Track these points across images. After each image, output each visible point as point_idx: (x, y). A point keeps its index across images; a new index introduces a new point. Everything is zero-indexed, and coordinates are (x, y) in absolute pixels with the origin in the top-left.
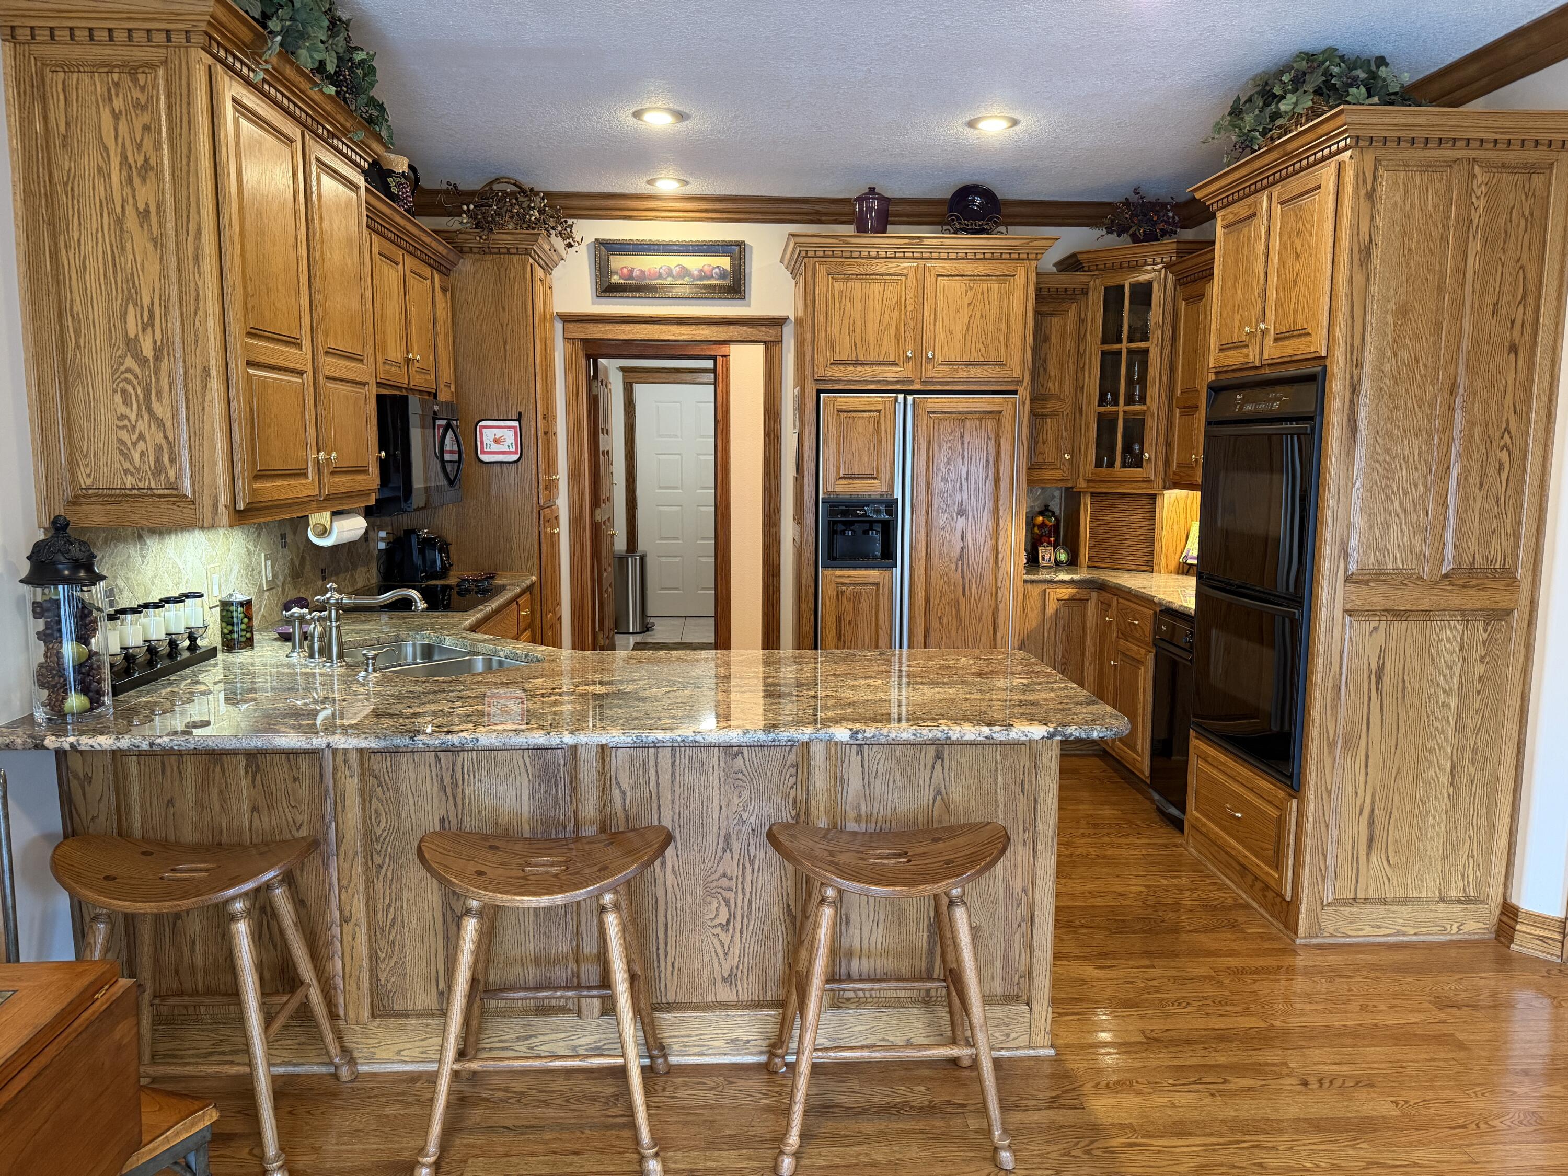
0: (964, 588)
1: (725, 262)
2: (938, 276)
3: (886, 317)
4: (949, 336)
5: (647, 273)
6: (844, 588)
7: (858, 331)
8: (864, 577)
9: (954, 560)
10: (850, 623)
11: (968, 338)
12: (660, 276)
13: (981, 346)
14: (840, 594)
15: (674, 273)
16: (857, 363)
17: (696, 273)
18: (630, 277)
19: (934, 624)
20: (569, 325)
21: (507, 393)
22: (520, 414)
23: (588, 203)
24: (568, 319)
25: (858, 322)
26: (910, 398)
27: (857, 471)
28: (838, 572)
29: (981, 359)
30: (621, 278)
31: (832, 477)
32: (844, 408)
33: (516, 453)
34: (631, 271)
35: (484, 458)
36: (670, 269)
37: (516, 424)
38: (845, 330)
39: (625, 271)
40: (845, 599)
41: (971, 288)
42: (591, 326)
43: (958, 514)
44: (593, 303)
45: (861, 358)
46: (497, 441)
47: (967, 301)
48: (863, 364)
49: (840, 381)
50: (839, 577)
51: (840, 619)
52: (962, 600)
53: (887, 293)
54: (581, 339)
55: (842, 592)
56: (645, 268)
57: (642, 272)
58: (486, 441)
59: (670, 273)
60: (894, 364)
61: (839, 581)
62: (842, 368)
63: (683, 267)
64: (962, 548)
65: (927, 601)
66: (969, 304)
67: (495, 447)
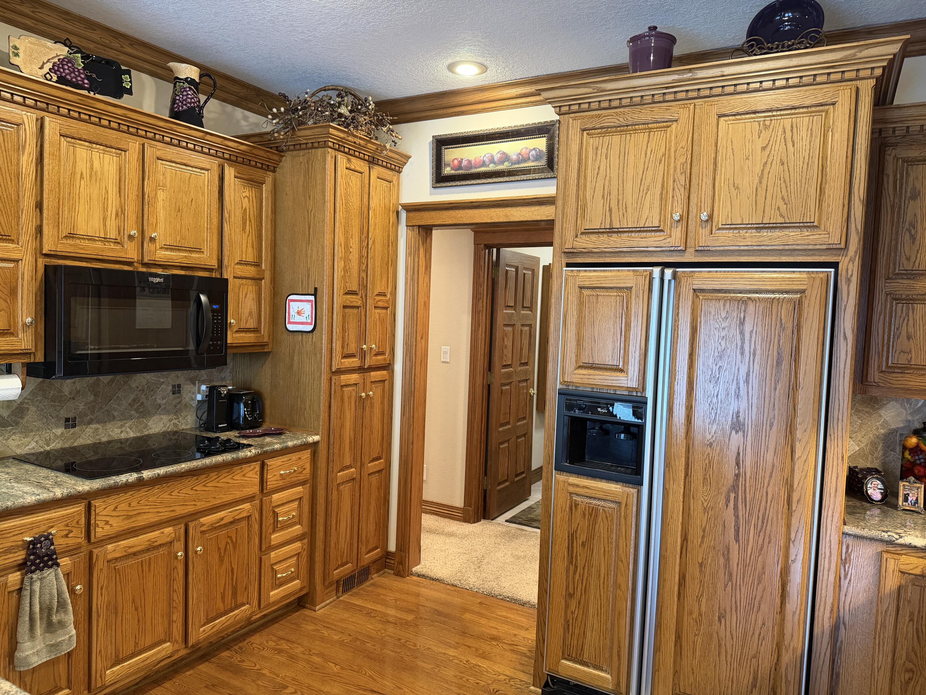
0: (737, 531)
1: (541, 143)
2: (720, 116)
3: (650, 173)
4: (734, 192)
5: (473, 162)
6: (579, 499)
7: (614, 193)
8: (602, 490)
9: (724, 490)
10: (583, 544)
11: (762, 192)
12: (484, 164)
13: (781, 203)
14: (573, 506)
15: (496, 159)
16: (611, 231)
17: (514, 157)
18: (460, 167)
19: (693, 570)
20: (411, 214)
21: (309, 270)
22: (316, 289)
23: (427, 105)
24: (411, 209)
25: (615, 182)
26: (668, 272)
27: (598, 360)
28: (573, 479)
29: (780, 220)
30: (452, 169)
31: (570, 365)
32: (587, 284)
33: (311, 324)
34: (460, 162)
35: (290, 327)
36: (492, 156)
37: (312, 298)
38: (599, 193)
39: (456, 162)
40: (578, 514)
41: (766, 127)
42: (426, 214)
43: (732, 428)
44: (431, 194)
45: (616, 225)
46: (299, 313)
47: (760, 144)
48: (619, 232)
49: (590, 253)
50: (573, 485)
51: (572, 537)
52: (734, 547)
53: (652, 145)
54: (419, 226)
55: (576, 505)
56: (472, 158)
57: (470, 162)
58: (292, 313)
59: (492, 161)
60: (658, 230)
61: (571, 489)
62: (593, 237)
63: (504, 153)
64: (737, 476)
65: (685, 539)
66: (764, 149)
67: (298, 319)
